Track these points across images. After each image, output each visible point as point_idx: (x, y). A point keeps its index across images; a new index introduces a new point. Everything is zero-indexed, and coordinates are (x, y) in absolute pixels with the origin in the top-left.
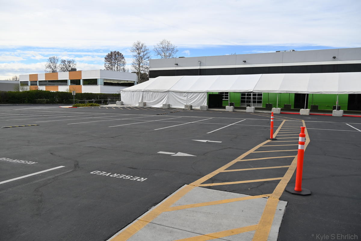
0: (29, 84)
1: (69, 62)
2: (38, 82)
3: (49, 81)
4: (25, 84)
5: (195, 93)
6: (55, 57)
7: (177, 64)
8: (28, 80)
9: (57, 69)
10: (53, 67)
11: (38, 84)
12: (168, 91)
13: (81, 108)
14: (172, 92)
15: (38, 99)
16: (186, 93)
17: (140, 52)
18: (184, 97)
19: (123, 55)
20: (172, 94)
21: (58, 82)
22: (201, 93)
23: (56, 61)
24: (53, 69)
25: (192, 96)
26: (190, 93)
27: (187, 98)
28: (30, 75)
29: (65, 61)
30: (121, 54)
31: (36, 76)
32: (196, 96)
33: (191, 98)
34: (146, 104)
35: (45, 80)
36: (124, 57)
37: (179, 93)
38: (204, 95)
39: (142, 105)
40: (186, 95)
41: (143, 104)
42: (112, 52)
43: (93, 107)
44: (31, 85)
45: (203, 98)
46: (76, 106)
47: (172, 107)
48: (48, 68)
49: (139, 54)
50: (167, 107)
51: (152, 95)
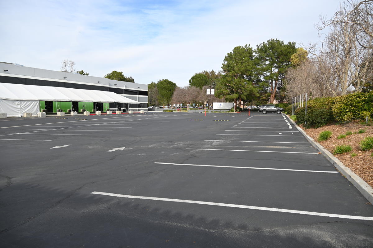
5: (28, 101)
16: (19, 101)
18: (17, 106)
22: (34, 102)
26: (23, 101)
27: (21, 106)
32: (29, 104)
33: (25, 106)
37: (10, 101)
38: (37, 103)
45: (36, 106)
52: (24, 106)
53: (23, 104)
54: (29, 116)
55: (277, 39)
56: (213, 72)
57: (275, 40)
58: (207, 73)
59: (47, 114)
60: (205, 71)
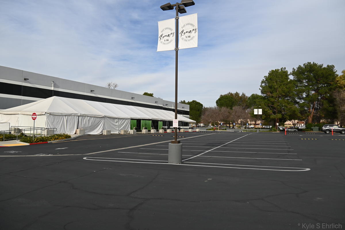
5: (123, 119)
7: (28, 80)
12: (105, 117)
16: (117, 119)
18: (116, 123)
22: (127, 119)
25: (121, 122)
26: (120, 119)
32: (124, 122)
37: (112, 119)
40: (118, 121)
45: (128, 124)
51: (89, 121)
52: (121, 123)
53: (120, 121)
54: (125, 133)
55: (314, 62)
56: (237, 94)
57: (312, 63)
58: (232, 94)
59: (137, 131)
60: (230, 93)
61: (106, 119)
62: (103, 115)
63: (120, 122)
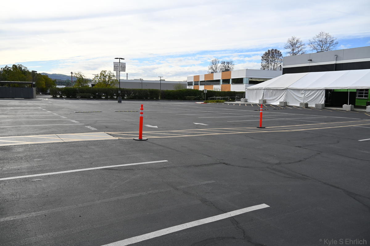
0: (193, 84)
1: (228, 63)
2: (199, 82)
3: (207, 81)
4: (190, 84)
5: (313, 91)
6: (217, 59)
7: (311, 60)
8: (193, 81)
9: (218, 70)
10: (214, 69)
11: (199, 84)
12: (286, 89)
13: (209, 104)
14: (291, 90)
15: (187, 97)
16: (304, 91)
17: (294, 48)
18: (302, 95)
19: (281, 52)
20: (290, 92)
21: (213, 82)
22: (319, 90)
23: (217, 63)
24: (214, 70)
25: (309, 94)
26: (308, 91)
27: (304, 96)
28: (194, 76)
29: (225, 62)
30: (279, 51)
31: (199, 76)
32: (313, 93)
33: (308, 96)
34: (267, 102)
35: (204, 80)
36: (282, 55)
37: (296, 90)
38: (322, 92)
39: (261, 103)
40: (303, 93)
41: (262, 101)
42: (269, 51)
43: (218, 103)
44: (195, 85)
45: (321, 96)
46: (206, 102)
47: (289, 105)
48: (210, 70)
49: (293, 50)
50: (283, 105)
51: (272, 93)
61: (289, 91)
62: (285, 87)
63: (307, 95)
